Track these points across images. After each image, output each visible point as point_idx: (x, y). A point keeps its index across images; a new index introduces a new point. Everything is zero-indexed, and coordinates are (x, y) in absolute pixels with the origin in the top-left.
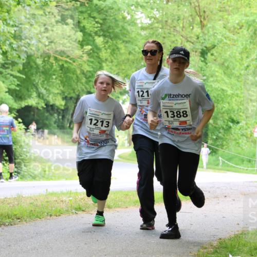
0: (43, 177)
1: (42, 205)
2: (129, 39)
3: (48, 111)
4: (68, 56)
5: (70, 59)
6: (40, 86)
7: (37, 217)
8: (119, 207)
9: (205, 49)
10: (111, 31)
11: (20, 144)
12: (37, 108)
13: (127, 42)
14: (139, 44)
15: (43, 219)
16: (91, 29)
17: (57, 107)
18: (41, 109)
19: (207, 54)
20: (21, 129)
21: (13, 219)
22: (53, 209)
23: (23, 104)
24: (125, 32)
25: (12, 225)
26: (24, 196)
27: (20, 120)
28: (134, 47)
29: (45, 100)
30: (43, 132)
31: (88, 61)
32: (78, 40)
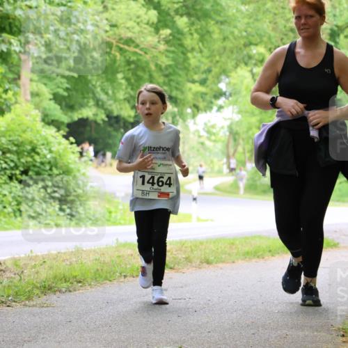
0: (108, 220)
1: (113, 261)
2: (226, 18)
3: (111, 125)
4: (137, 46)
5: (141, 49)
6: (99, 89)
7: (106, 279)
8: (223, 262)
9: (336, 29)
10: (198, 7)
11: (73, 174)
12: (95, 122)
13: (222, 23)
14: (239, 25)
15: (115, 282)
16: (169, 5)
17: (124, 119)
18: (101, 122)
19: (339, 35)
20: (73, 153)
21: (71, 283)
22: (128, 266)
23: (76, 116)
24: (219, 8)
25: (70, 291)
26: (84, 249)
27: (72, 139)
28: (232, 29)
29: (105, 110)
30: (104, 155)
31: (167, 51)
32: (151, 22)
